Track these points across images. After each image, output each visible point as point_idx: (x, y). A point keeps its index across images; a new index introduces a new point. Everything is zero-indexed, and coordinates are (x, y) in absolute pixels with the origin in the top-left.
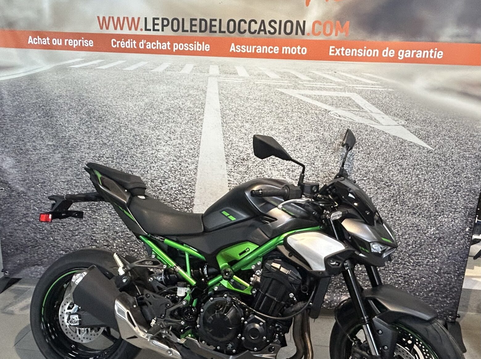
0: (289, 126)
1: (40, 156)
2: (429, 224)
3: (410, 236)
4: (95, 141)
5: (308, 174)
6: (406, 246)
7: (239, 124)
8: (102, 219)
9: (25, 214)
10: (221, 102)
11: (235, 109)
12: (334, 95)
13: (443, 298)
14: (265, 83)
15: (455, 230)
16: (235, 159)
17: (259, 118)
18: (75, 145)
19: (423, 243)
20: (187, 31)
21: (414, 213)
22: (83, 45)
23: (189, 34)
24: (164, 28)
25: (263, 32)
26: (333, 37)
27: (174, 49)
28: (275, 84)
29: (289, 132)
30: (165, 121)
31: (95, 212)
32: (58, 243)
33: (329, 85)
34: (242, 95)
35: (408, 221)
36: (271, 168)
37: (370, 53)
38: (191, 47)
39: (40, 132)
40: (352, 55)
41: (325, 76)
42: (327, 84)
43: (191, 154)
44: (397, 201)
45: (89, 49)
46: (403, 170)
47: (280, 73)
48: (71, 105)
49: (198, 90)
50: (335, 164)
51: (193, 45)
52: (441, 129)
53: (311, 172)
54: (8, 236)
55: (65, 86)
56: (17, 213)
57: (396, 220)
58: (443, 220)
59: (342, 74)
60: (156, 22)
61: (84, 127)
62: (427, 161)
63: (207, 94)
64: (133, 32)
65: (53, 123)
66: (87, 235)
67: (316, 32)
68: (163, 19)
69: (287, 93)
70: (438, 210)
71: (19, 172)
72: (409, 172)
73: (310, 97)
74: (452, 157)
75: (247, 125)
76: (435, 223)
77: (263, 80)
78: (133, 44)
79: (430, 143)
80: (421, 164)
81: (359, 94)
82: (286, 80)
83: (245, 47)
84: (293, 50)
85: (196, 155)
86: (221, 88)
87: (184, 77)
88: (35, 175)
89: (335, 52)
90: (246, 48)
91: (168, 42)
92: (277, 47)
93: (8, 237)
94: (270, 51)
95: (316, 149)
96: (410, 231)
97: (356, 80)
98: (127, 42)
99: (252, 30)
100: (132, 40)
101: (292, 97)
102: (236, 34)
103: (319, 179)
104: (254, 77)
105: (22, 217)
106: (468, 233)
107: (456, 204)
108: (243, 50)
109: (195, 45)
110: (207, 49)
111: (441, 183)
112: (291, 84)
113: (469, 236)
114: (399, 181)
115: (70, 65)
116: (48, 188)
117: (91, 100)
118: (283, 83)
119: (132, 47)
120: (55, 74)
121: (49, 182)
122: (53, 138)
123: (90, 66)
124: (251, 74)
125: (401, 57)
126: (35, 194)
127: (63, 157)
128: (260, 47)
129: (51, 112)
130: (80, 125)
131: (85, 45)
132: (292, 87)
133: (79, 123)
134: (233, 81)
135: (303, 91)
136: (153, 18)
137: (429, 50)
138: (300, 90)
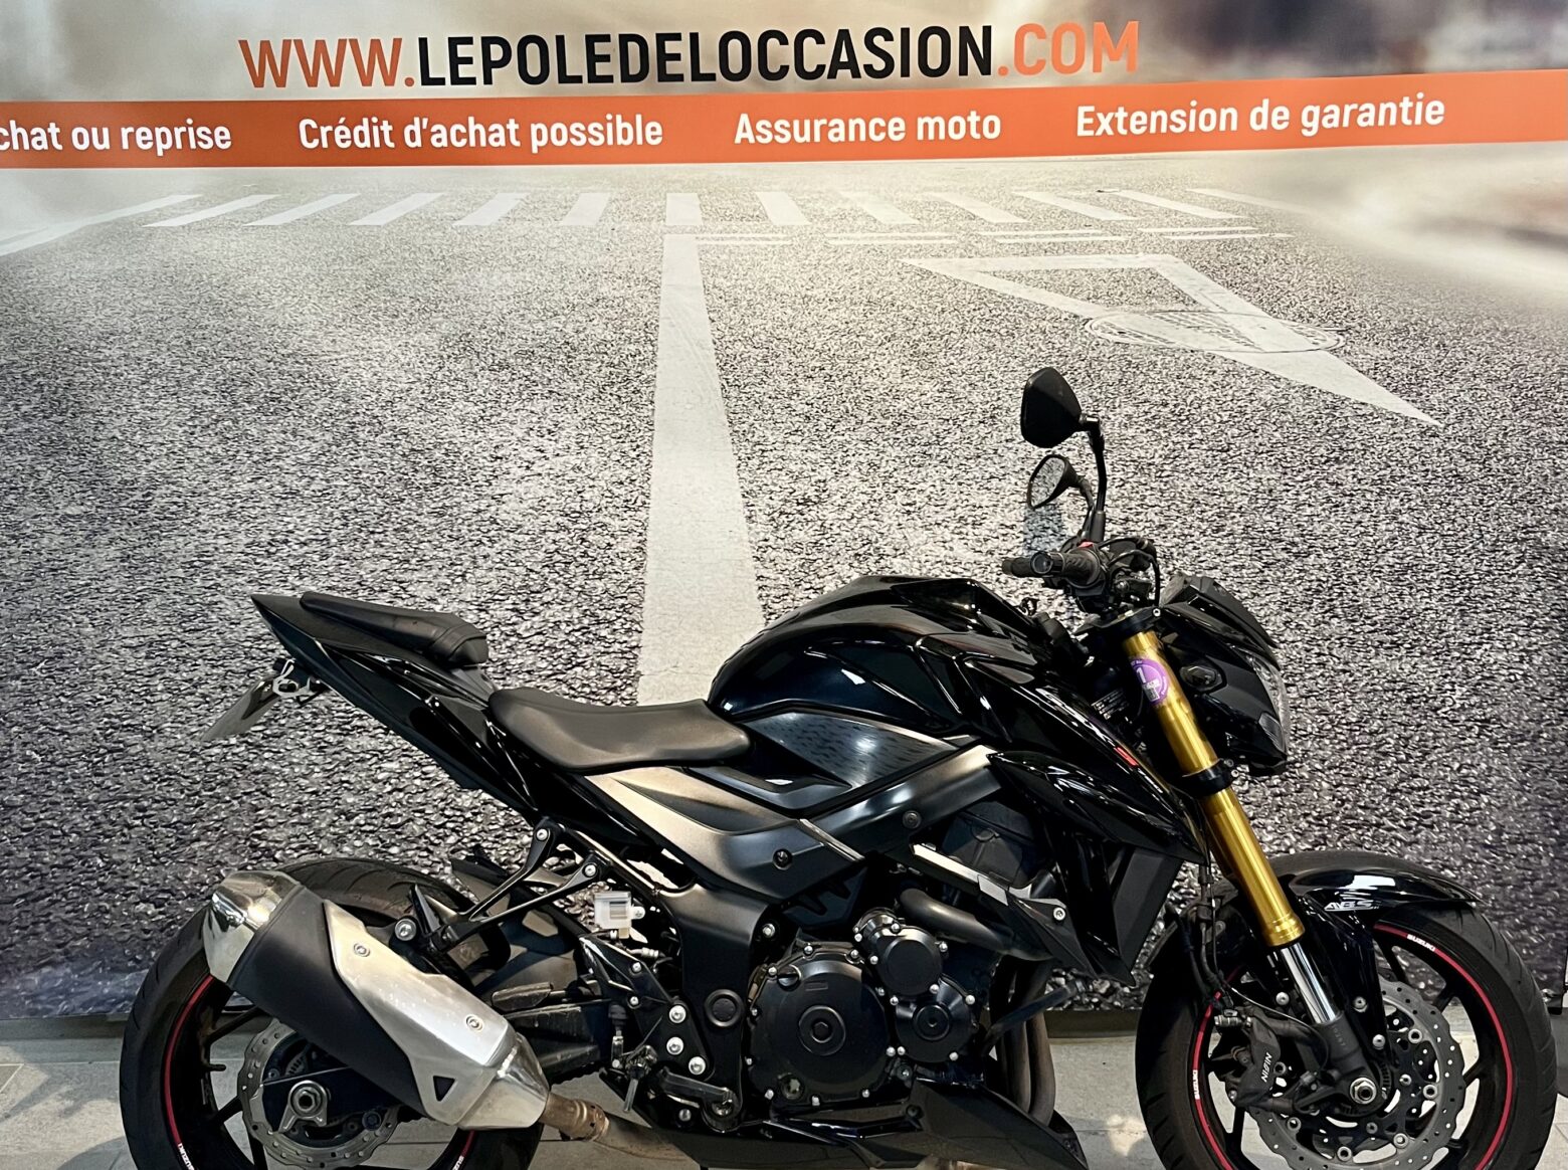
0: (955, 380)
1: (36, 559)
2: (1446, 676)
3: (1388, 723)
4: (252, 486)
6: (1377, 759)
7: (784, 385)
8: (287, 770)
10: (712, 315)
11: (763, 338)
12: (1099, 267)
14: (862, 243)
16: (777, 503)
17: (852, 361)
18: (174, 508)
19: (1430, 744)
20: (578, 79)
21: (1393, 642)
22: (193, 145)
23: (586, 88)
24: (494, 71)
25: (849, 71)
26: (1087, 75)
27: (535, 144)
28: (903, 242)
29: (956, 401)
31: (259, 746)
32: (124, 877)
33: (1082, 235)
34: (786, 290)
35: (1375, 673)
36: (903, 520)
37: (1209, 119)
38: (596, 134)
39: (34, 473)
40: (1153, 130)
41: (1064, 205)
42: (1075, 231)
43: (619, 502)
44: (1334, 607)
45: (216, 158)
46: (1348, 498)
47: (912, 204)
48: (156, 365)
49: (628, 281)
51: (600, 127)
52: (1461, 355)
55: (129, 298)
57: (1338, 672)
58: (1492, 660)
59: (1124, 194)
60: (463, 51)
61: (208, 441)
62: (1423, 464)
63: (663, 289)
64: (378, 91)
65: (82, 436)
66: (235, 834)
67: (1029, 61)
68: (487, 42)
69: (942, 273)
70: (1470, 627)
72: (1363, 503)
73: (1019, 277)
74: (1504, 446)
75: (811, 389)
76: (1464, 669)
77: (859, 235)
78: (381, 133)
79: (1428, 404)
80: (1403, 477)
81: (1182, 257)
82: (937, 227)
83: (787, 124)
84: (955, 127)
85: (639, 503)
86: (709, 269)
87: (574, 239)
88: (21, 633)
89: (1096, 125)
90: (791, 129)
91: (512, 121)
92: (900, 120)
94: (877, 133)
96: (1385, 706)
97: (1168, 213)
98: (357, 129)
99: (810, 67)
100: (375, 120)
101: (960, 285)
102: (753, 84)
104: (826, 225)
108: (783, 136)
109: (610, 126)
110: (654, 137)
111: (1476, 536)
112: (955, 242)
114: (1333, 537)
115: (146, 218)
116: (76, 674)
117: (234, 339)
118: (926, 238)
119: (377, 144)
120: (88, 255)
121: (77, 655)
122: (84, 492)
123: (225, 219)
124: (813, 217)
125: (1311, 128)
126: (25, 703)
127: (128, 556)
128: (840, 122)
129: (75, 396)
130: (192, 434)
131: (201, 144)
132: (958, 252)
133: (186, 428)
134: (752, 242)
135: (995, 260)
136: (450, 39)
137: (1398, 101)
138: (987, 259)
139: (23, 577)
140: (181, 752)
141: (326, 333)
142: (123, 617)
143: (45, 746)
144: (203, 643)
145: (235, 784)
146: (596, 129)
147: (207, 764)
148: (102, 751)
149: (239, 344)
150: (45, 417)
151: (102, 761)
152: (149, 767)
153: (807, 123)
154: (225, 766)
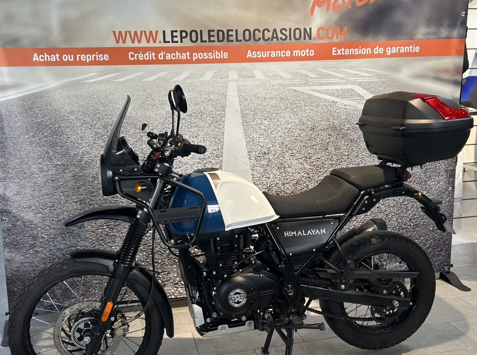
0: (303, 118)
1: (47, 177)
2: (421, 189)
5: (323, 159)
7: (259, 121)
9: (32, 245)
10: (241, 103)
11: (254, 108)
12: (339, 88)
13: (439, 251)
14: (279, 83)
15: (441, 191)
16: (257, 154)
17: (277, 114)
18: (90, 161)
20: (206, 41)
21: (410, 181)
22: (97, 60)
23: (208, 44)
24: (183, 39)
25: (276, 39)
26: (335, 40)
27: (194, 58)
28: (290, 83)
29: (304, 124)
30: (188, 126)
31: (112, 228)
33: (334, 80)
34: (260, 96)
36: (290, 158)
37: (364, 51)
38: (211, 56)
39: (47, 153)
40: (351, 53)
41: (330, 73)
42: (332, 79)
43: (214, 155)
45: (104, 63)
47: (292, 73)
48: (85, 121)
49: (218, 94)
50: (345, 147)
51: (212, 54)
53: (326, 157)
54: (15, 271)
55: (78, 102)
56: (23, 245)
58: (431, 184)
59: (344, 70)
60: (175, 34)
63: (228, 97)
64: (151, 44)
65: (62, 141)
67: (321, 36)
68: (181, 32)
69: (299, 90)
71: (24, 199)
73: (319, 91)
75: (266, 122)
76: (425, 187)
77: (278, 81)
78: (152, 56)
81: (360, 85)
82: (298, 79)
83: (260, 53)
84: (303, 53)
85: (220, 155)
86: (240, 91)
87: (204, 83)
88: (42, 200)
89: (337, 52)
90: (261, 54)
91: (188, 52)
92: (289, 52)
93: (14, 273)
94: (283, 55)
95: (328, 136)
97: (355, 74)
98: (145, 55)
99: (266, 38)
100: (150, 52)
101: (304, 93)
102: (252, 42)
103: (333, 162)
104: (270, 79)
105: (29, 248)
106: (451, 192)
107: (439, 169)
108: (259, 56)
109: (214, 54)
110: (226, 56)
112: (303, 82)
113: (452, 194)
115: (83, 79)
116: (58, 211)
117: (108, 113)
118: (295, 81)
119: (151, 59)
120: (66, 90)
121: (59, 205)
122: (62, 157)
123: (106, 80)
124: (267, 76)
125: (389, 53)
126: (43, 220)
127: (75, 176)
128: (274, 52)
129: (61, 130)
130: (95, 140)
131: (100, 59)
132: (303, 85)
133: (93, 138)
134: (251, 83)
135: (312, 87)
136: (171, 31)
137: (409, 46)
138: (310, 87)
139: (43, 183)
140: (89, 232)
141: (134, 111)
142: (73, 193)
143: (48, 233)
144: (97, 199)
145: (105, 240)
146: (210, 54)
147: (97, 234)
148: (65, 233)
149: (109, 114)
150: (51, 136)
151: (66, 236)
152: (80, 237)
153: (265, 52)
154: (102, 235)
